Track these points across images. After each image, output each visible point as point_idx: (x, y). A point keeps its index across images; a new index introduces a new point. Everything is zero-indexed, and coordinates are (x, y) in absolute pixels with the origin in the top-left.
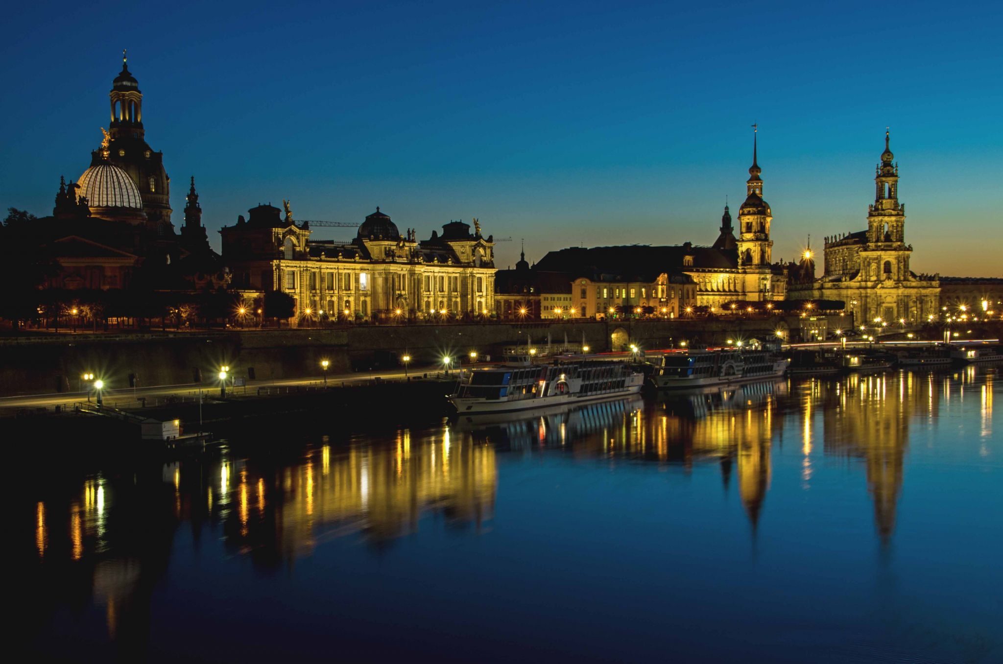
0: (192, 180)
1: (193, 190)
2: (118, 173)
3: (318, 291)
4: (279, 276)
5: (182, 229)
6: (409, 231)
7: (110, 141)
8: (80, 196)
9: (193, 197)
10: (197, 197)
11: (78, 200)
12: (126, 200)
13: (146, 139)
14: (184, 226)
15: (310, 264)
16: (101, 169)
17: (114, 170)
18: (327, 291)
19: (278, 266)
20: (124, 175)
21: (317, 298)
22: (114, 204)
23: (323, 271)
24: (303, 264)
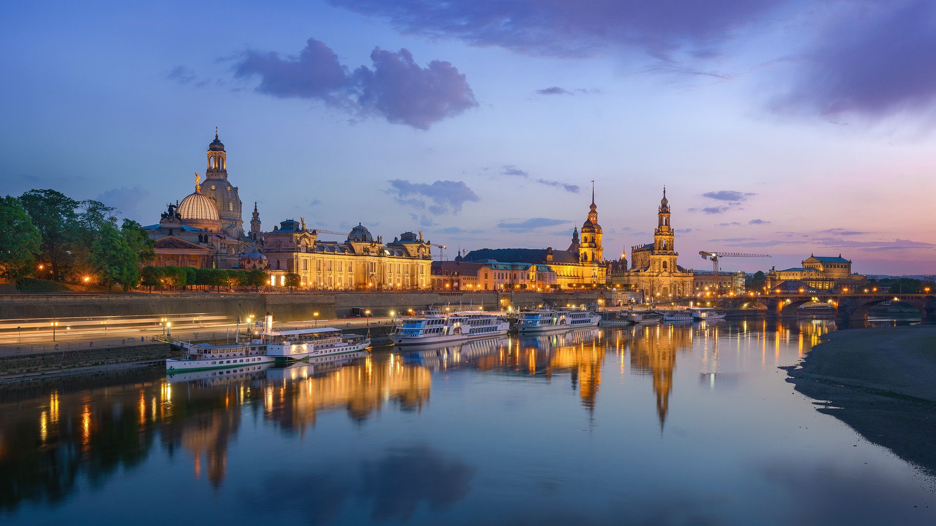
0: (256, 204)
1: (256, 210)
3: (322, 272)
4: (297, 262)
5: (249, 233)
6: (378, 237)
9: (256, 214)
10: (258, 214)
12: (208, 215)
13: (228, 179)
14: (250, 231)
15: (316, 255)
18: (327, 272)
19: (297, 257)
21: (321, 276)
22: (201, 217)
23: (325, 259)
24: (312, 255)
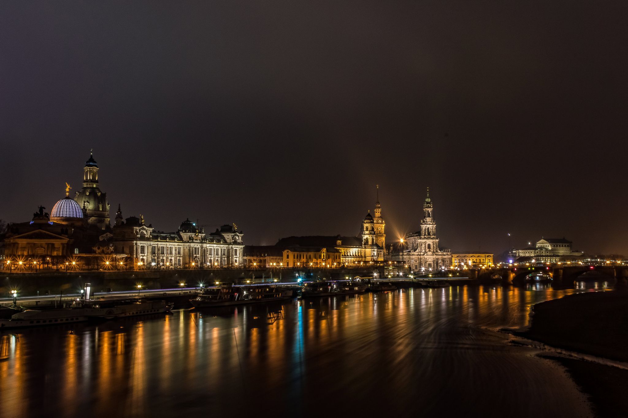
2: (72, 202)
3: (156, 255)
4: (137, 248)
7: (69, 189)
8: (45, 212)
11: (44, 214)
12: (75, 214)
15: (152, 243)
16: (64, 201)
17: (71, 201)
18: (161, 255)
19: (136, 244)
20: (75, 203)
21: (156, 258)
22: (69, 216)
23: (159, 246)
24: (149, 243)
